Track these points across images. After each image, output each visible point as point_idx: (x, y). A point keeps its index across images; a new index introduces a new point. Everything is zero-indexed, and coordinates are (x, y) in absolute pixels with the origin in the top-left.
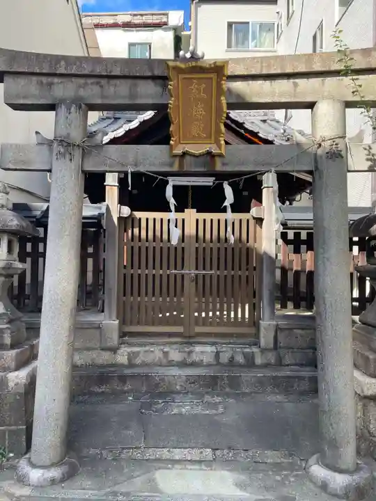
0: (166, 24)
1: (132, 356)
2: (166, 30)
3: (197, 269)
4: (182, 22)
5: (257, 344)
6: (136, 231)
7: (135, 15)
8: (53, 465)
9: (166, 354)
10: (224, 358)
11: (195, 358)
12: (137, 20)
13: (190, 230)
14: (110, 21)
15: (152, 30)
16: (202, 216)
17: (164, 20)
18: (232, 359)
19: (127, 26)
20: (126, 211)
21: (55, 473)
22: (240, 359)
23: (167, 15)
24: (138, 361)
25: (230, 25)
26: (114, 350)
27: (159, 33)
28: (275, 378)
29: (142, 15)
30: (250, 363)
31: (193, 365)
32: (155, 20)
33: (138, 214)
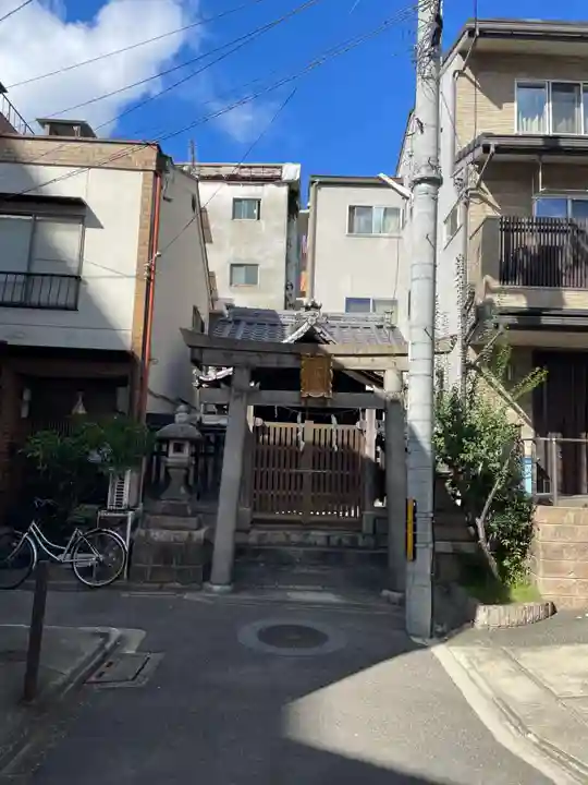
0: (279, 178)
1: (261, 537)
2: (278, 185)
3: (313, 469)
4: (298, 177)
5: (360, 531)
6: (266, 437)
7: (243, 167)
8: (225, 584)
9: (288, 536)
10: (334, 541)
11: (311, 539)
12: (245, 173)
13: (309, 437)
14: (212, 172)
15: (263, 185)
16: (318, 426)
17: (278, 173)
18: (340, 541)
19: (232, 179)
20: (259, 421)
21: (228, 588)
22: (345, 541)
23: (281, 167)
24: (265, 542)
25: (352, 209)
26: (247, 532)
27: (270, 187)
28: (373, 554)
29: (250, 167)
30: (354, 544)
31: (310, 545)
32: (266, 173)
33: (268, 424)
